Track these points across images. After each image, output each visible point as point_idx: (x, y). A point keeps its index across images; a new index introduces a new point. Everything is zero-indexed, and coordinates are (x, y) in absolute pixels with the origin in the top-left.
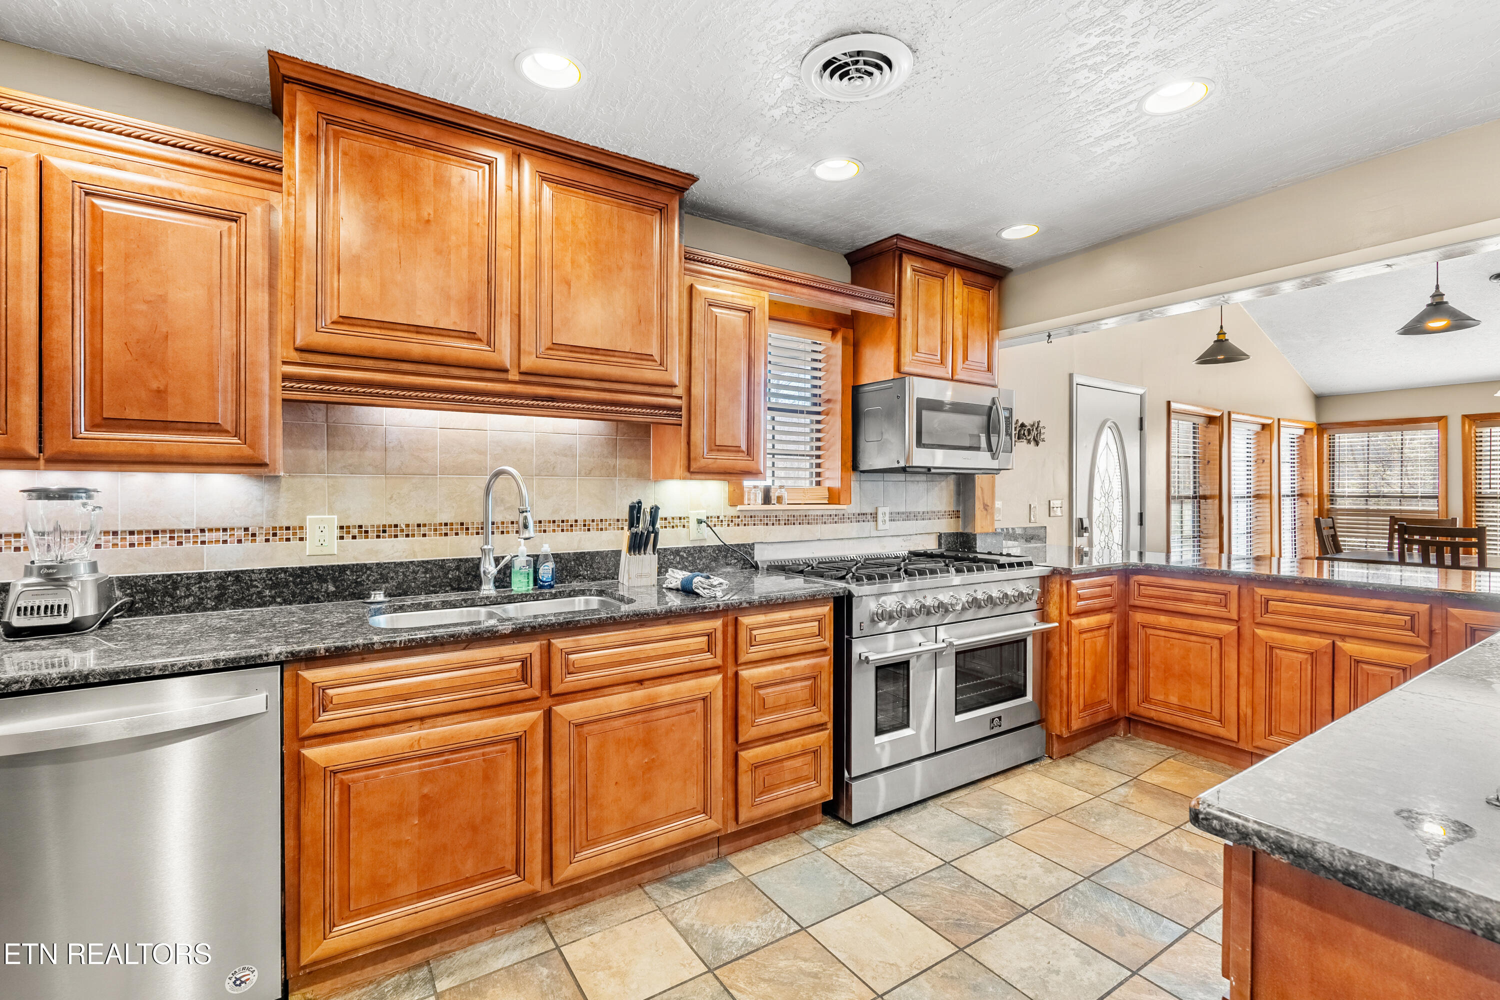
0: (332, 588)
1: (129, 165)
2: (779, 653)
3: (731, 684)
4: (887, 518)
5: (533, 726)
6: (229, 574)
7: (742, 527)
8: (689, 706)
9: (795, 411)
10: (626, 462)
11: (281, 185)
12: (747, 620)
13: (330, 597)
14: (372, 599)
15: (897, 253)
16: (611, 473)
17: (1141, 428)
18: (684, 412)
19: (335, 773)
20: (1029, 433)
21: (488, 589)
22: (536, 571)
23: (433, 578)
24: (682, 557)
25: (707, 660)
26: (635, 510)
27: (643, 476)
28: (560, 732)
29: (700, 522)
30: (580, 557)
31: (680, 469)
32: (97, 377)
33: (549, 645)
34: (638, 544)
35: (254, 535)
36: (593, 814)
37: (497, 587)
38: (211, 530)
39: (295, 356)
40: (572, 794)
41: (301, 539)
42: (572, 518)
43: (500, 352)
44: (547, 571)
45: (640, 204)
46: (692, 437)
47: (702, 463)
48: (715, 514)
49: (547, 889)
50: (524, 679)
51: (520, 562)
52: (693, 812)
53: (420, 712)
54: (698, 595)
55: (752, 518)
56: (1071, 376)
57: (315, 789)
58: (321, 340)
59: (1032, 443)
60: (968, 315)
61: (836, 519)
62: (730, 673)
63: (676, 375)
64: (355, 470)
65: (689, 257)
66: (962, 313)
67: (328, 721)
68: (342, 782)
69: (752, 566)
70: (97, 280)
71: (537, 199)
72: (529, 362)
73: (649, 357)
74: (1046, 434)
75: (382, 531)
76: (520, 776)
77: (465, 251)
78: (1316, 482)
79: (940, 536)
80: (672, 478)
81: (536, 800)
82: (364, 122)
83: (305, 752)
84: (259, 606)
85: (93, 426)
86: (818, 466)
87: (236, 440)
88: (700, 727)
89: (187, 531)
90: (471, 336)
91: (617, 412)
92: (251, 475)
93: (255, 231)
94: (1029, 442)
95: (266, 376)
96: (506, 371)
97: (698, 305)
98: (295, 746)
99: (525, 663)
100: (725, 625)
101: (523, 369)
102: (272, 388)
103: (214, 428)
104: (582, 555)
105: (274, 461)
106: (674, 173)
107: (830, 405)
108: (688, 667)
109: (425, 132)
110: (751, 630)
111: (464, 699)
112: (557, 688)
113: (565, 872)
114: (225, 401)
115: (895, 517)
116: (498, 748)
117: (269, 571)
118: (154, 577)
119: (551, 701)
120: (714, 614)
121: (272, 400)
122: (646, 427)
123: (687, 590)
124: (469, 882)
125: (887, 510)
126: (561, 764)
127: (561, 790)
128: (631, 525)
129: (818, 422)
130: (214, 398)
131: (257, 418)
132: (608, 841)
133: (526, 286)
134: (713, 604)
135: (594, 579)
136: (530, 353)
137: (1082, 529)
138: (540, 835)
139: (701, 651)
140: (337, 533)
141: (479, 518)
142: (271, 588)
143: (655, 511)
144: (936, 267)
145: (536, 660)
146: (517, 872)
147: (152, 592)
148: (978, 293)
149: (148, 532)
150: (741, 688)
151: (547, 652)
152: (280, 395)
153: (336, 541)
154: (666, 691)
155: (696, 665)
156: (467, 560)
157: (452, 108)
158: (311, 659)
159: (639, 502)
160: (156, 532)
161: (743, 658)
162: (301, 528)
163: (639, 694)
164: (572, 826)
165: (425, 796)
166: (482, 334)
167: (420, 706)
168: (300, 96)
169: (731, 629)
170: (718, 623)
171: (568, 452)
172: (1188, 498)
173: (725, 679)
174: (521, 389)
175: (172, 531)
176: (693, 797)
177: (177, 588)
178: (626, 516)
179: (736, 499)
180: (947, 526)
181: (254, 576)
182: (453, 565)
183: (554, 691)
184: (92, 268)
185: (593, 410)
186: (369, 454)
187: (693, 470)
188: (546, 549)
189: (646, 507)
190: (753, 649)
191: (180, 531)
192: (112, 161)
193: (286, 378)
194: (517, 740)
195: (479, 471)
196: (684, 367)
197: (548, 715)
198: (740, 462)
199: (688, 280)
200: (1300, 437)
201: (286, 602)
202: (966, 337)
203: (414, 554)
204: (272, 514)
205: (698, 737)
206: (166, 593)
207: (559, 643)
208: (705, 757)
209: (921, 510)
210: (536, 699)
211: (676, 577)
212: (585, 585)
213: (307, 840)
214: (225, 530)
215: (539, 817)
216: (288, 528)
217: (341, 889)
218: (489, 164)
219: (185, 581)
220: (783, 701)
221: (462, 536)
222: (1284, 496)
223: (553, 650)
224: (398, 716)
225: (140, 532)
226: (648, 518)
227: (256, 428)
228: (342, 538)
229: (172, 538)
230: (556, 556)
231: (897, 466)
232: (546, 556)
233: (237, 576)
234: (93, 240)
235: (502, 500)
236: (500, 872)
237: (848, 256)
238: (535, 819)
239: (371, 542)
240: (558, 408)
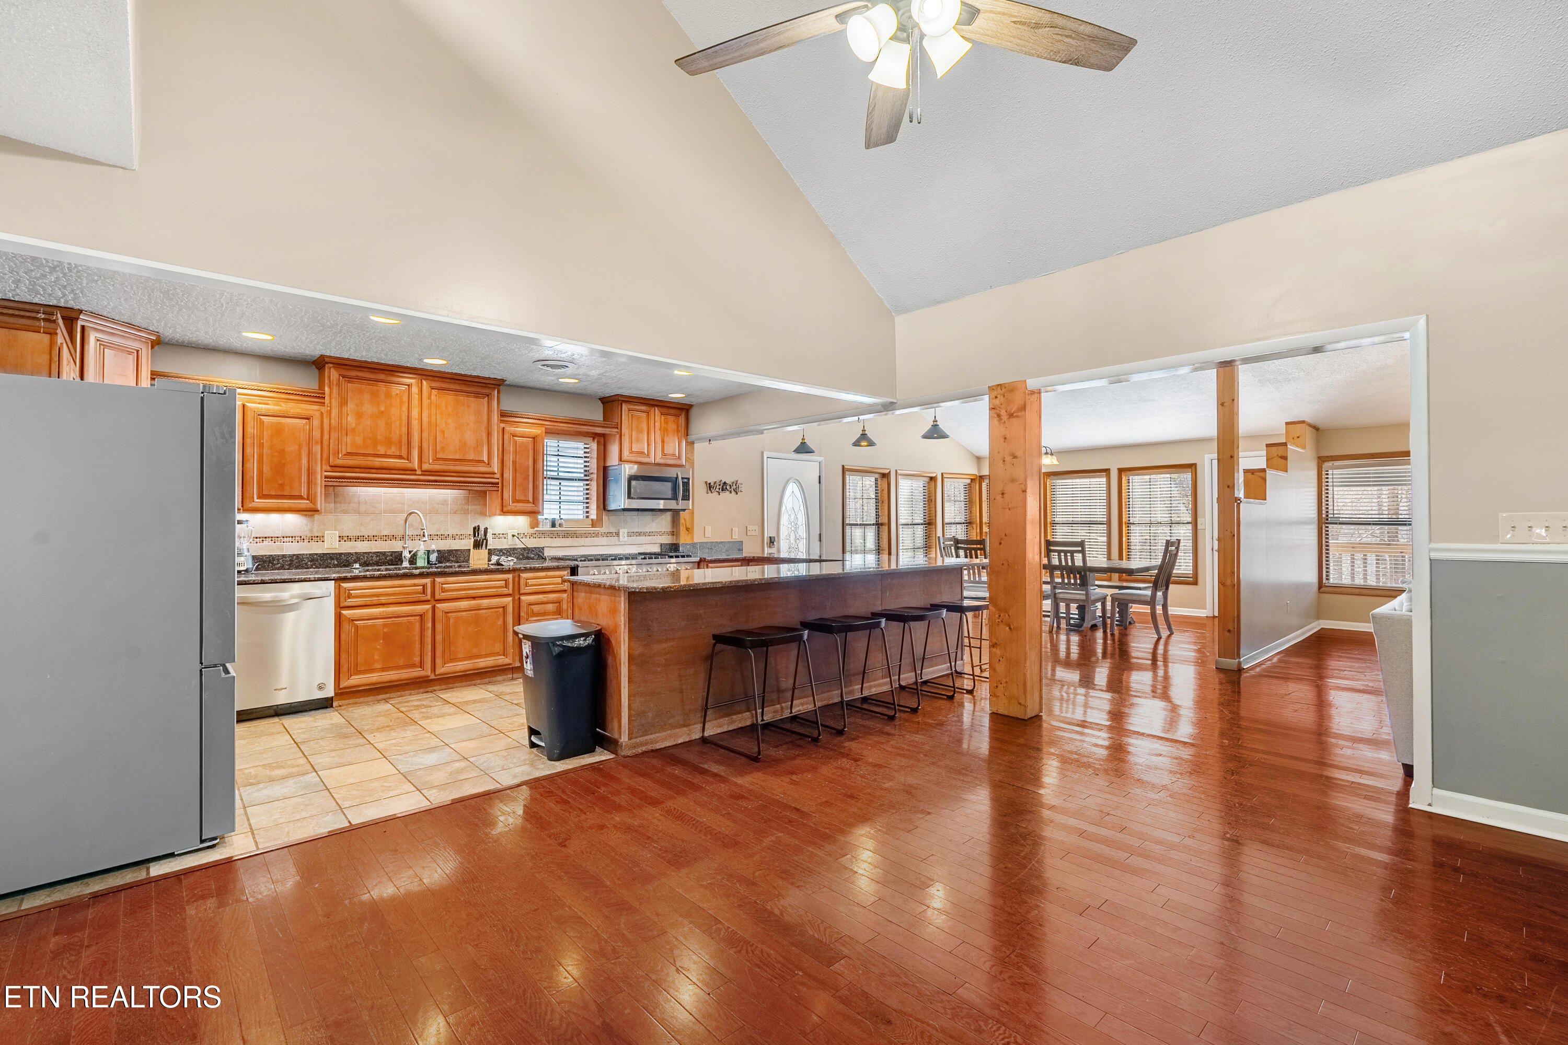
0: (336, 562)
1: (270, 402)
2: (540, 590)
3: (517, 602)
4: (626, 535)
5: (428, 610)
6: (294, 555)
7: (537, 539)
8: (496, 610)
9: (573, 480)
10: (474, 507)
11: (324, 403)
12: (524, 575)
13: (335, 566)
14: (354, 567)
15: (620, 402)
16: (466, 512)
17: (820, 483)
18: (500, 485)
19: (353, 620)
20: (731, 487)
21: (406, 564)
22: (428, 558)
23: (380, 559)
24: (504, 553)
25: (505, 591)
26: (476, 530)
27: (483, 514)
28: (439, 614)
29: (513, 536)
30: (450, 552)
31: (498, 511)
32: (261, 480)
33: (434, 580)
34: (477, 545)
35: (303, 539)
36: (453, 649)
37: (410, 564)
38: (287, 537)
39: (329, 468)
40: (444, 640)
41: (323, 541)
42: (446, 533)
43: (413, 463)
44: (433, 557)
45: (477, 395)
46: (504, 497)
47: (509, 508)
48: (522, 532)
49: (433, 677)
50: (424, 593)
51: (421, 554)
52: (498, 654)
53: (383, 601)
54: (502, 565)
55: (543, 534)
56: (762, 453)
57: (346, 626)
58: (339, 462)
59: (733, 492)
60: (664, 431)
61: (594, 535)
62: (517, 597)
63: (496, 468)
64: (346, 512)
65: (503, 414)
66: (660, 430)
67: (351, 601)
68: (355, 624)
69: (543, 558)
70: (261, 445)
71: (430, 397)
72: (426, 467)
73: (483, 461)
74: (743, 488)
75: (357, 539)
76: (422, 630)
77: (398, 423)
78: (978, 514)
79: (661, 545)
80: (495, 515)
81: (429, 640)
82: (357, 376)
83: (342, 612)
84: (306, 569)
85: (259, 498)
86: (587, 507)
87: (308, 502)
88: (501, 619)
89: (278, 537)
90: (400, 457)
91: (466, 486)
92: (302, 515)
93: (316, 422)
94: (731, 492)
95: (319, 477)
96: (415, 470)
97: (506, 436)
98: (338, 610)
99: (424, 586)
100: (514, 578)
101: (423, 469)
102: (321, 482)
103: (301, 497)
104: (452, 551)
105: (321, 508)
106: (495, 379)
107: (592, 476)
108: (496, 593)
109: (382, 376)
110: (527, 579)
111: (400, 599)
112: (437, 597)
113: (440, 670)
114: (304, 487)
115: (630, 534)
116: (413, 618)
117: (310, 554)
118: (265, 555)
119: (434, 603)
120: (509, 571)
121: (321, 486)
122: (485, 492)
123: (498, 564)
124: (401, 667)
125: (626, 531)
126: (439, 627)
127: (439, 638)
128: (475, 536)
129: (587, 485)
130: (301, 486)
131: (316, 493)
132: (460, 661)
133: (425, 435)
134: (507, 568)
135: (457, 562)
136: (426, 463)
137: (772, 541)
138: (430, 654)
139: (502, 587)
140: (338, 538)
141: (401, 533)
142: (311, 562)
143: (486, 530)
144: (643, 408)
145: (429, 585)
146: (421, 667)
147: (265, 562)
148: (671, 418)
149: (263, 538)
150: (521, 604)
151: (433, 583)
152: (324, 484)
153: (338, 542)
154: (485, 602)
155: (499, 593)
156: (396, 552)
157: (393, 366)
158: (345, 579)
159: (479, 526)
160: (266, 538)
161: (522, 592)
162: (323, 537)
163: (473, 602)
164: (444, 652)
165: (385, 632)
166: (405, 456)
167: (383, 599)
168: (332, 370)
169: (517, 579)
170: (510, 576)
171: (444, 502)
172: (870, 525)
173: (514, 600)
174: (422, 477)
175: (272, 537)
176: (498, 647)
177: (274, 560)
178: (472, 533)
179: (535, 524)
180: (667, 540)
181: (304, 556)
182: (389, 554)
183: (436, 598)
184: (260, 441)
185: (455, 486)
186: (352, 505)
187: (504, 512)
188: (433, 547)
189: (482, 529)
190: (527, 588)
191: (275, 537)
192: (266, 402)
193: (326, 477)
194: (421, 616)
195: (402, 512)
196: (500, 465)
197: (434, 608)
198: (529, 507)
199: (502, 425)
200: (969, 484)
201: (317, 567)
202: (663, 442)
203: (371, 549)
204: (311, 531)
205: (500, 622)
206: (270, 562)
207: (438, 580)
208: (504, 632)
209: (648, 531)
210: (429, 601)
211: (494, 559)
212: (453, 564)
213: (343, 643)
214: (292, 537)
215: (430, 646)
216: (317, 537)
217: (354, 662)
218: (408, 385)
219: (277, 558)
220: (542, 612)
221: (393, 541)
222: (946, 524)
223: (436, 582)
224: (375, 602)
225: (260, 538)
226: (483, 532)
227: (315, 497)
228: (340, 541)
229: (272, 540)
230: (438, 551)
231: (619, 508)
232: (433, 551)
233: (298, 556)
234: (260, 431)
235: (412, 525)
236: (413, 666)
237: (600, 399)
238: (429, 647)
239: (353, 543)
240: (439, 485)
